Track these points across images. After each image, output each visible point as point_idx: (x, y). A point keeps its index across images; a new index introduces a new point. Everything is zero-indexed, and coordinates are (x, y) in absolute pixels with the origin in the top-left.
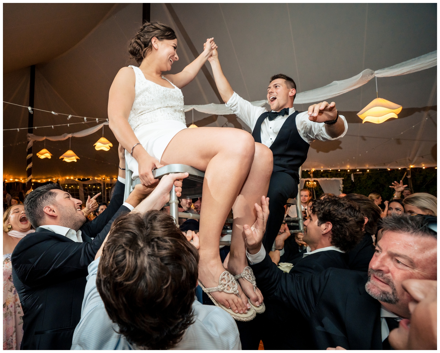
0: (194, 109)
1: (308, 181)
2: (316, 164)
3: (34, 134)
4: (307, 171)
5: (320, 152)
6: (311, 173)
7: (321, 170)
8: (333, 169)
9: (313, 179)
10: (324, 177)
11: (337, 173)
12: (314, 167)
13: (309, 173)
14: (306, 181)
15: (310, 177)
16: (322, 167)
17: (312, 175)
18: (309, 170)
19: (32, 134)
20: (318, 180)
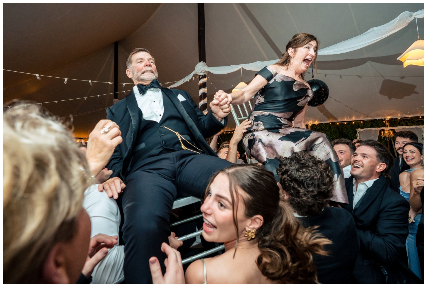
0: (242, 68)
1: (384, 130)
2: (392, 111)
3: (119, 99)
4: (382, 120)
5: (393, 99)
6: (386, 122)
7: (398, 118)
8: (412, 116)
9: (389, 128)
10: (403, 125)
11: (419, 120)
12: (390, 115)
13: (384, 122)
14: (381, 131)
15: (385, 125)
16: (399, 115)
17: (387, 124)
18: (383, 118)
19: (117, 100)
20: (395, 128)
